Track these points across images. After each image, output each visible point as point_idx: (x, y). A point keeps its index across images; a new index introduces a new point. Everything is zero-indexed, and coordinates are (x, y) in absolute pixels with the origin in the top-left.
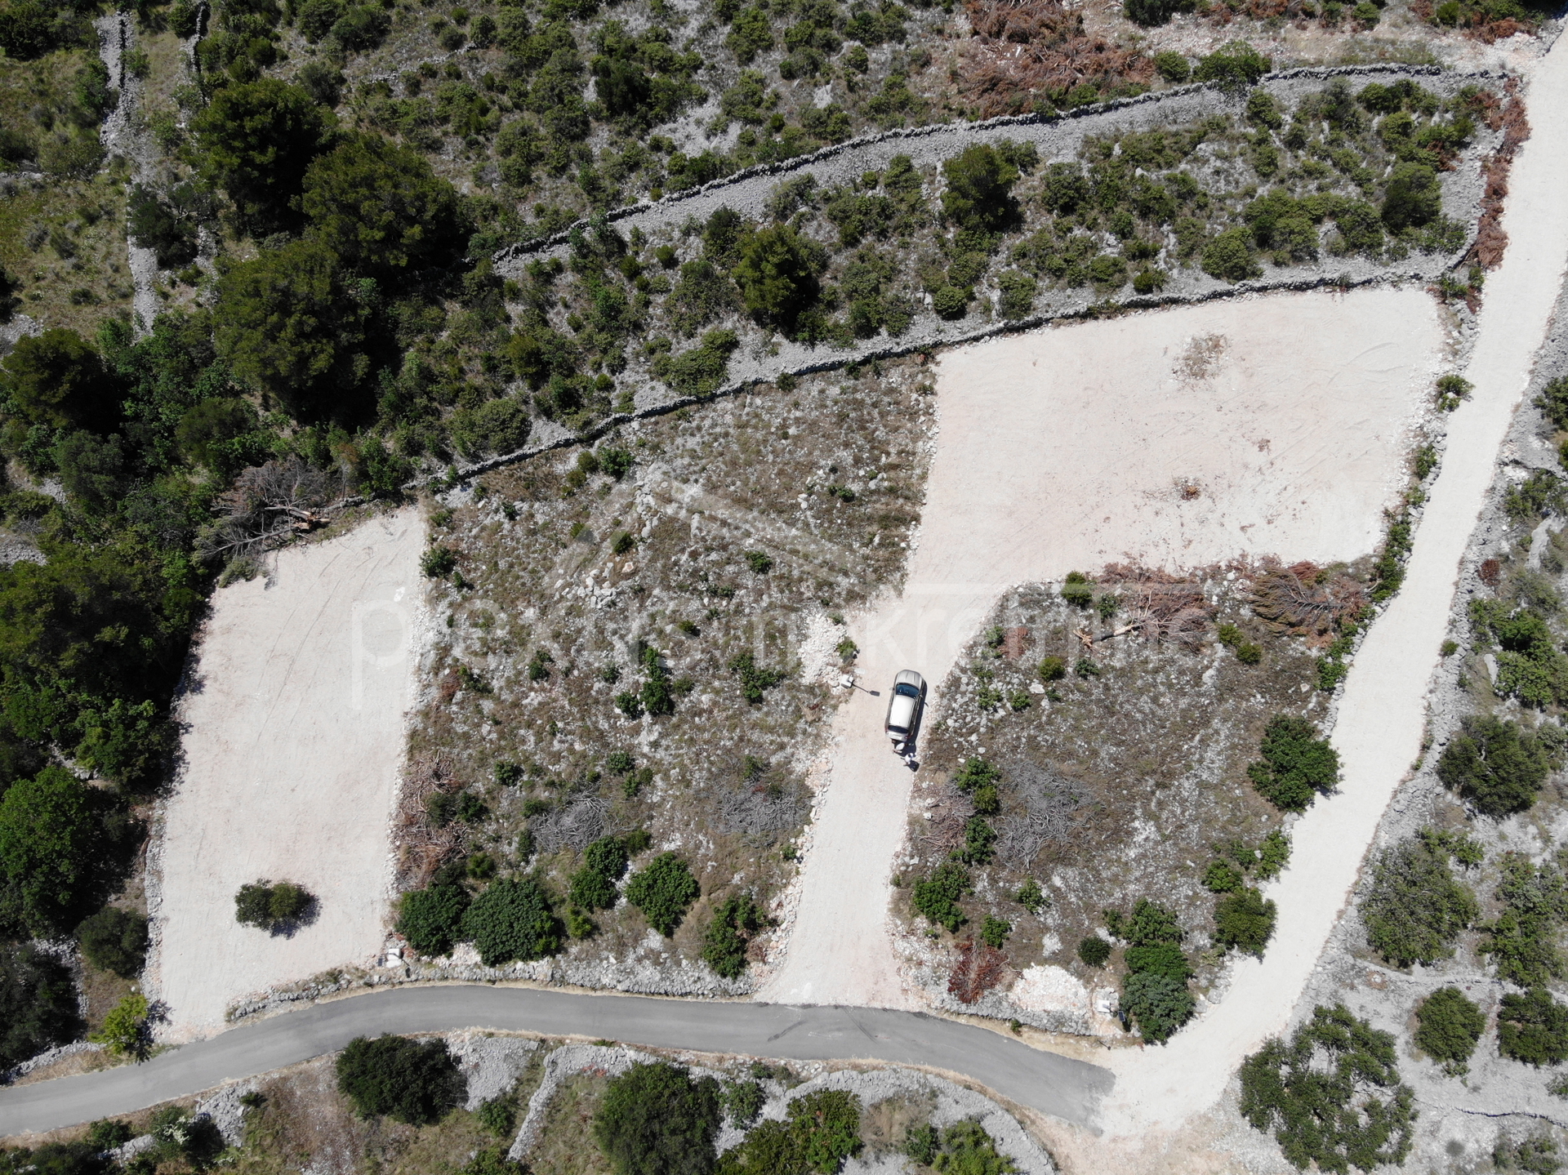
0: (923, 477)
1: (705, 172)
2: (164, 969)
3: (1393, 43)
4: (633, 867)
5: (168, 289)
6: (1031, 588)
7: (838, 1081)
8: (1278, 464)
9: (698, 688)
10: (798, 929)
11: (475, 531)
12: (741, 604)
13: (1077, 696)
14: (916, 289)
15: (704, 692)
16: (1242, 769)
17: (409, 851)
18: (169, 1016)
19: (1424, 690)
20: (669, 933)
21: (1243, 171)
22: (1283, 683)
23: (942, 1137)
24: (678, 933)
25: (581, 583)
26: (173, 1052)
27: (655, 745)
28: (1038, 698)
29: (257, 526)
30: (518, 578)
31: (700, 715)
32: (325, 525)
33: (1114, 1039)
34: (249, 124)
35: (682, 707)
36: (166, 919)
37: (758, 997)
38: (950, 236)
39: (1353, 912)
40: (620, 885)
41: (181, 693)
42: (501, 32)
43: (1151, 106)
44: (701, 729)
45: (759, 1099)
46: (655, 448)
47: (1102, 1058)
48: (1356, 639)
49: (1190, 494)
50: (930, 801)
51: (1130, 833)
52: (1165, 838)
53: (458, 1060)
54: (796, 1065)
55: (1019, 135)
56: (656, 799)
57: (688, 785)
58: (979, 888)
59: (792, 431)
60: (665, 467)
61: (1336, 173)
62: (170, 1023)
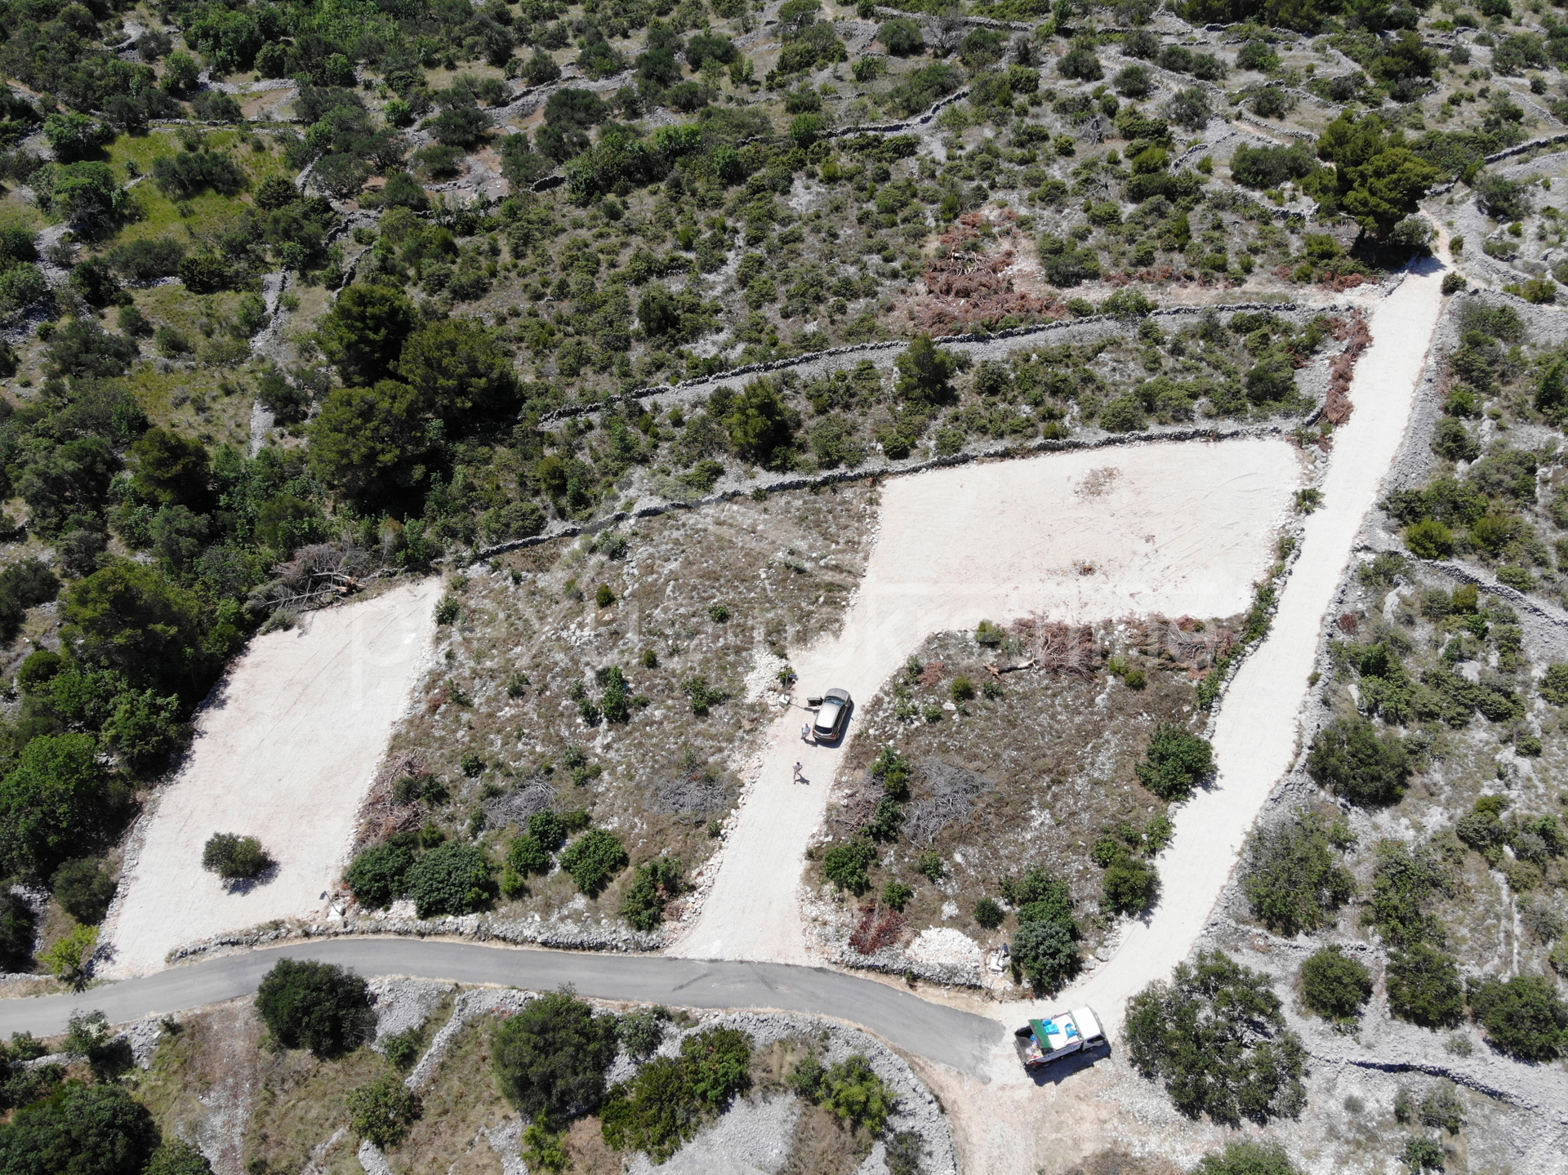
0: (866, 559)
1: (714, 368)
2: (122, 918)
3: (1257, 293)
4: (570, 842)
5: (277, 439)
6: (949, 635)
7: (734, 1021)
8: (1162, 551)
9: (653, 705)
10: (715, 892)
11: (484, 593)
12: (699, 644)
13: (984, 712)
14: (870, 441)
15: (657, 708)
16: (1130, 769)
17: (370, 823)
18: (114, 957)
19: (1294, 712)
20: (593, 896)
21: (1135, 369)
22: (1167, 705)
24: (603, 897)
25: (566, 628)
26: (108, 986)
27: (608, 747)
28: (950, 713)
29: (303, 588)
31: (651, 724)
32: (360, 591)
33: (1005, 992)
34: (369, 310)
35: (636, 719)
36: (136, 878)
37: (668, 953)
38: (900, 408)
40: (556, 857)
41: (204, 707)
42: (573, 288)
43: (1062, 330)
44: (650, 736)
45: (654, 1039)
46: (644, 537)
47: (993, 1011)
48: (1231, 671)
49: (1087, 571)
50: (847, 791)
51: (1027, 819)
52: (1059, 823)
53: (374, 999)
54: (696, 1012)
55: (958, 348)
56: (601, 789)
57: (631, 778)
58: (886, 861)
60: (651, 550)
61: (1210, 369)
62: (114, 963)
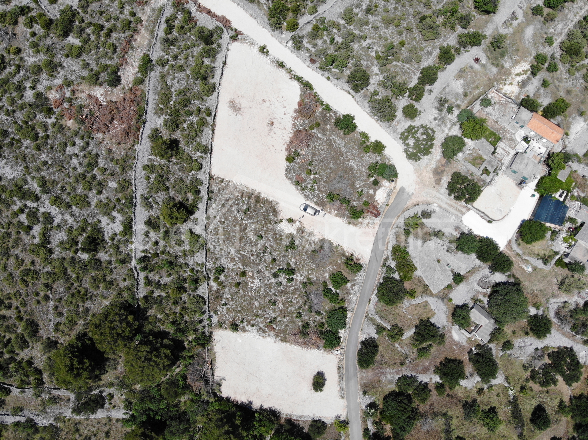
0: (247, 188)
1: (128, 226)
2: (327, 416)
3: (149, 17)
4: (330, 287)
5: (113, 405)
6: (286, 170)
7: (390, 248)
8: (270, 99)
9: (289, 261)
11: (227, 316)
12: (270, 246)
13: (317, 168)
14: (189, 175)
15: (291, 260)
16: (343, 136)
17: (313, 344)
18: (339, 415)
19: (336, 88)
20: (348, 281)
21: (180, 75)
22: (326, 120)
23: (406, 228)
24: (349, 279)
25: (251, 288)
26: (349, 415)
27: (301, 276)
28: (315, 177)
29: (207, 380)
30: (245, 305)
31: (297, 262)
32: (212, 360)
33: (395, 184)
34: (76, 366)
35: (293, 267)
36: (314, 414)
37: (367, 262)
38: (175, 161)
39: (381, 123)
40: (334, 291)
41: (251, 408)
43: (151, 92)
44: (301, 263)
45: (389, 267)
46: (217, 259)
47: (398, 188)
48: (321, 99)
49: (272, 124)
50: (333, 210)
51: (351, 166)
52: (354, 159)
53: (366, 338)
54: (384, 257)
55: (147, 131)
56: (315, 278)
57: (314, 269)
58: (355, 204)
59: (223, 220)
60: (224, 258)
61: (188, 51)
62: (341, 414)
